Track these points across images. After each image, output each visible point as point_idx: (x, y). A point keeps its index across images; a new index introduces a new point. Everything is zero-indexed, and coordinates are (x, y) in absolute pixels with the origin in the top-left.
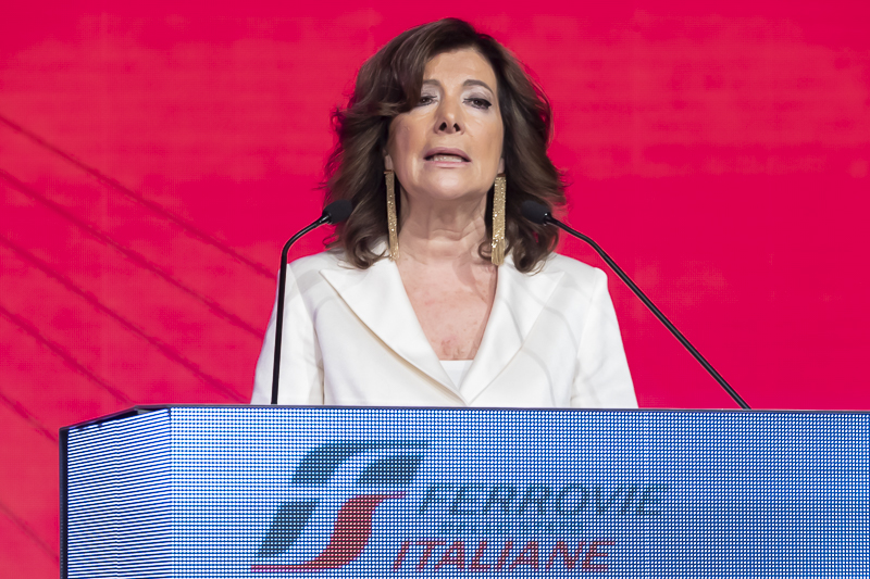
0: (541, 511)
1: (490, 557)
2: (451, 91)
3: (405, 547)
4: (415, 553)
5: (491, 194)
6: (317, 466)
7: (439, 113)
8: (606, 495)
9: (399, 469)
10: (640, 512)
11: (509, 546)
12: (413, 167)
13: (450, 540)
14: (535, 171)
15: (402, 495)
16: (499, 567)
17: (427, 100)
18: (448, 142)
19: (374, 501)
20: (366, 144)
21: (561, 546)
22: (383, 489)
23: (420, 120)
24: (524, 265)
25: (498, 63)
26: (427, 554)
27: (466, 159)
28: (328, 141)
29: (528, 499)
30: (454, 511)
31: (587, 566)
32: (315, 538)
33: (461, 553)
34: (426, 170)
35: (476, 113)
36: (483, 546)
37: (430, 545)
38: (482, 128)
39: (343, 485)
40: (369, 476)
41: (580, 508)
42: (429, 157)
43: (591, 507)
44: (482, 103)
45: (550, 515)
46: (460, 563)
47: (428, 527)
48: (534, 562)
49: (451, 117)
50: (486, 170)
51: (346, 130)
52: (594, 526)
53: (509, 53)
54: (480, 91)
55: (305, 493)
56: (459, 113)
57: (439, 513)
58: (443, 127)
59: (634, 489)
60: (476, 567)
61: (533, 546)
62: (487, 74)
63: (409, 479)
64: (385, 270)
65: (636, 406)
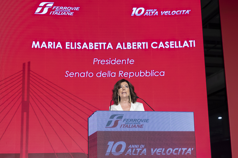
0: (136, 122)
1: (131, 126)
2: (124, 86)
3: (121, 125)
4: (122, 126)
5: (129, 96)
6: (112, 117)
7: (123, 89)
8: (143, 120)
9: (121, 117)
10: (146, 122)
11: (133, 125)
12: (121, 95)
13: (126, 124)
14: (133, 93)
15: (121, 120)
16: (131, 127)
17: (121, 87)
18: (124, 91)
19: (118, 121)
20: (115, 93)
21: (138, 125)
22: (119, 119)
23: (121, 90)
24: (133, 103)
25: (128, 83)
26: (124, 126)
27: (126, 93)
28: (112, 93)
29: (134, 120)
30: (127, 122)
31: (141, 127)
32: (112, 124)
33: (127, 126)
34: (122, 95)
35: (126, 88)
36: (130, 125)
37: (124, 125)
38: (127, 89)
39: (115, 119)
40: (117, 118)
41: (140, 121)
42: (122, 93)
43: (141, 121)
44: (127, 87)
45: (137, 122)
46: (127, 127)
47: (124, 123)
48: (135, 127)
49: (124, 89)
50: (128, 94)
51: (114, 91)
52: (141, 123)
53: (129, 82)
54: (127, 86)
55: (111, 120)
56: (125, 88)
57: (125, 122)
58: (123, 90)
59: (145, 119)
60: (129, 127)
61: (135, 125)
62: (127, 84)
63: (122, 119)
64: (119, 105)
65: (144, 111)
